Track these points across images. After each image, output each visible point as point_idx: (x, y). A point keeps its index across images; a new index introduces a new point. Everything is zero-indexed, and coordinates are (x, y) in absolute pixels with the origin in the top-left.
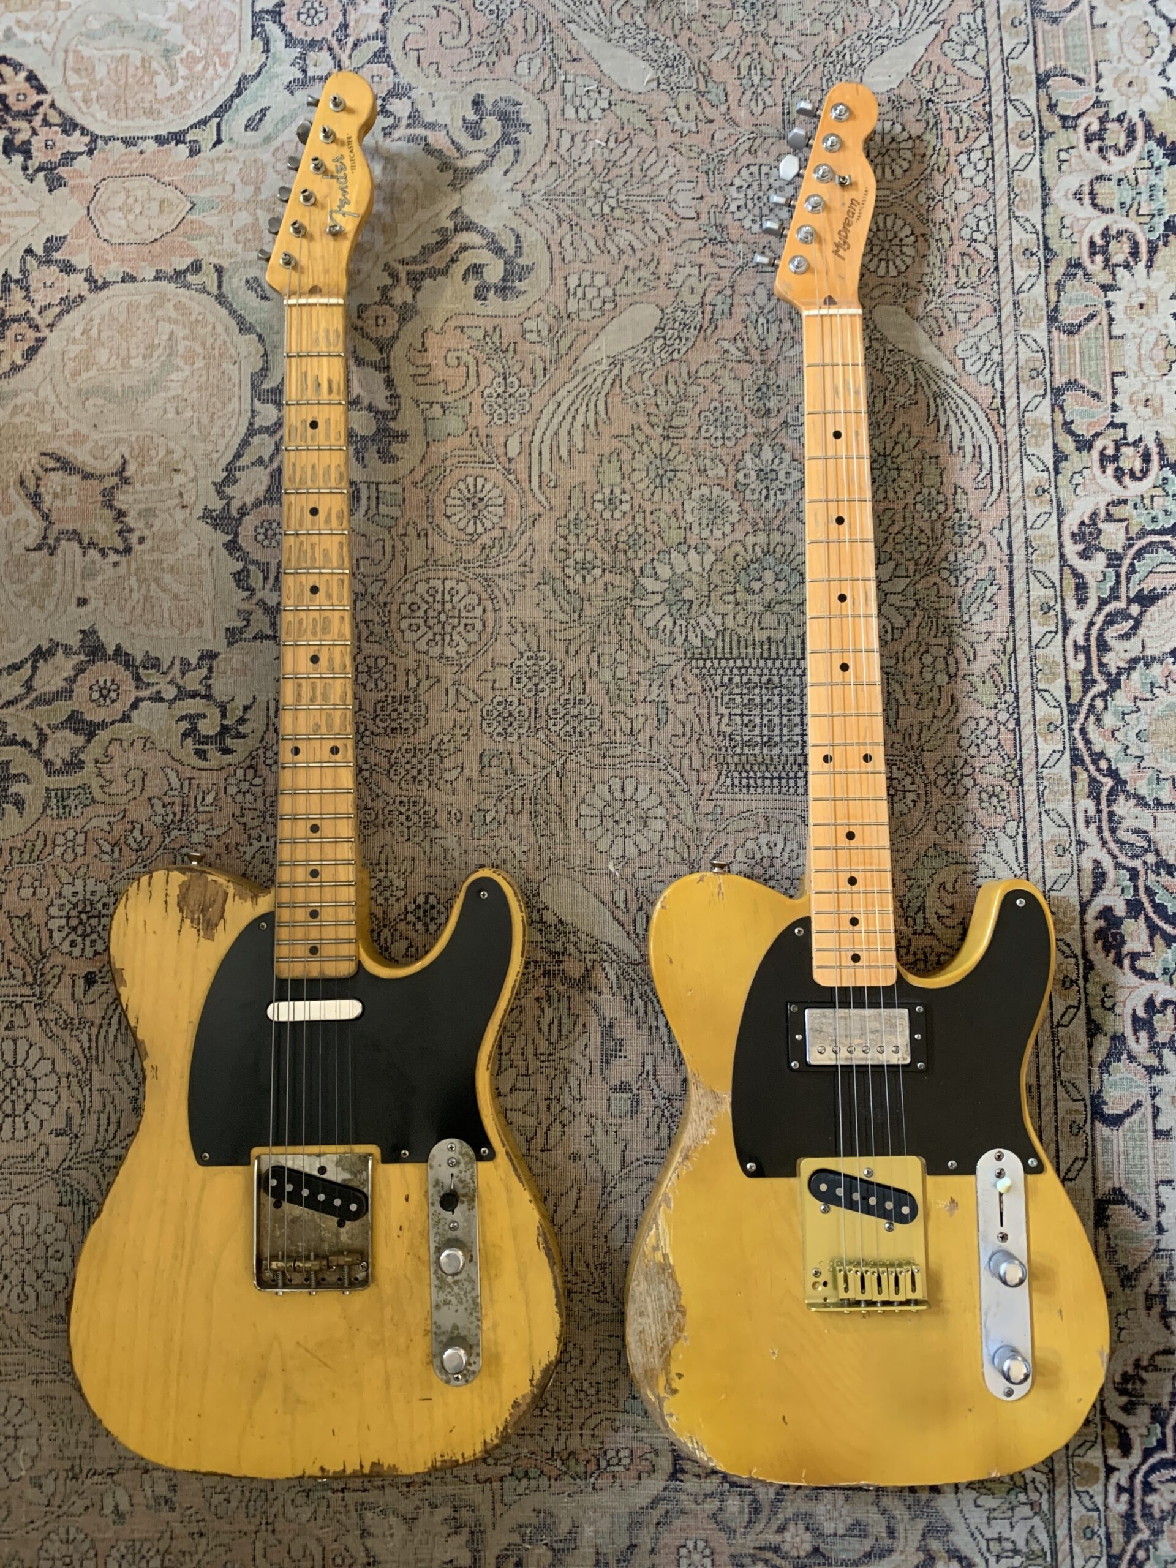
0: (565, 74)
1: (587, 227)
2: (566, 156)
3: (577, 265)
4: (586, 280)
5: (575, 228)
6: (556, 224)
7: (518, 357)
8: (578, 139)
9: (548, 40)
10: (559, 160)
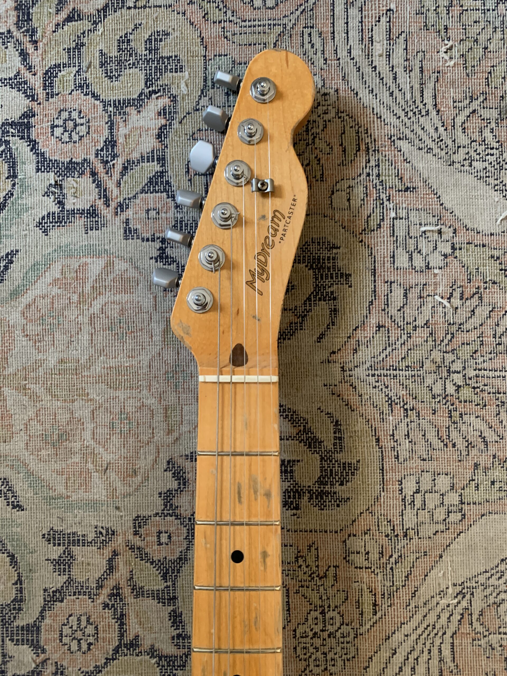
0: (396, 209)
1: (426, 413)
2: (398, 316)
3: (416, 463)
4: (426, 484)
5: (412, 414)
6: (386, 408)
7: (341, 585)
8: (413, 295)
9: (373, 163)
10: (388, 322)
